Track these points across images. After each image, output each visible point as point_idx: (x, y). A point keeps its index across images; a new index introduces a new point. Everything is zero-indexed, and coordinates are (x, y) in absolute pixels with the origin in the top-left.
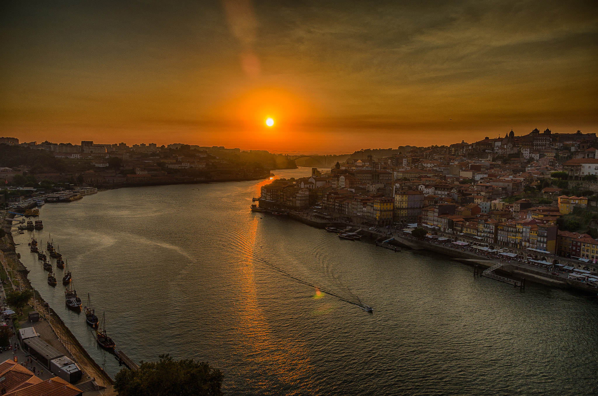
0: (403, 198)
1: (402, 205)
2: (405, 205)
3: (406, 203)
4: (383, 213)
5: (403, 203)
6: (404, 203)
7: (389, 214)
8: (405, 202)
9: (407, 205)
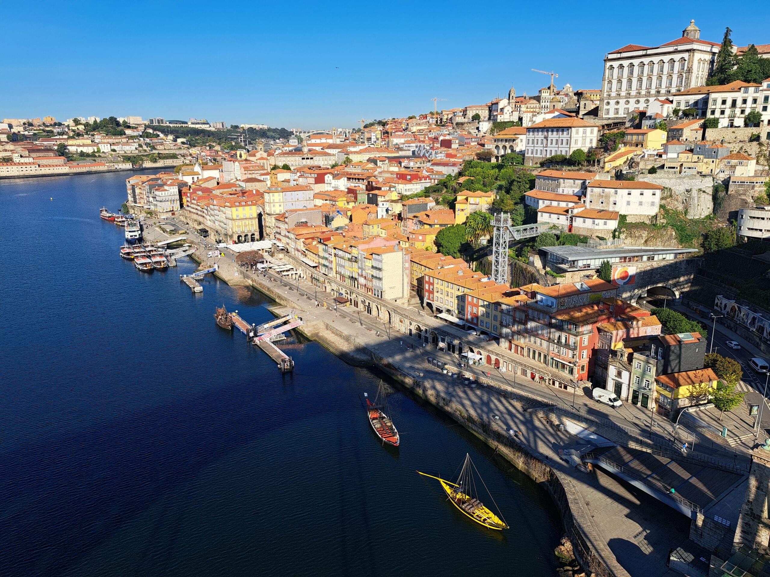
1: (273, 209)
2: (278, 209)
3: (280, 206)
4: (239, 223)
5: (274, 206)
6: (277, 205)
7: (250, 224)
9: (282, 208)
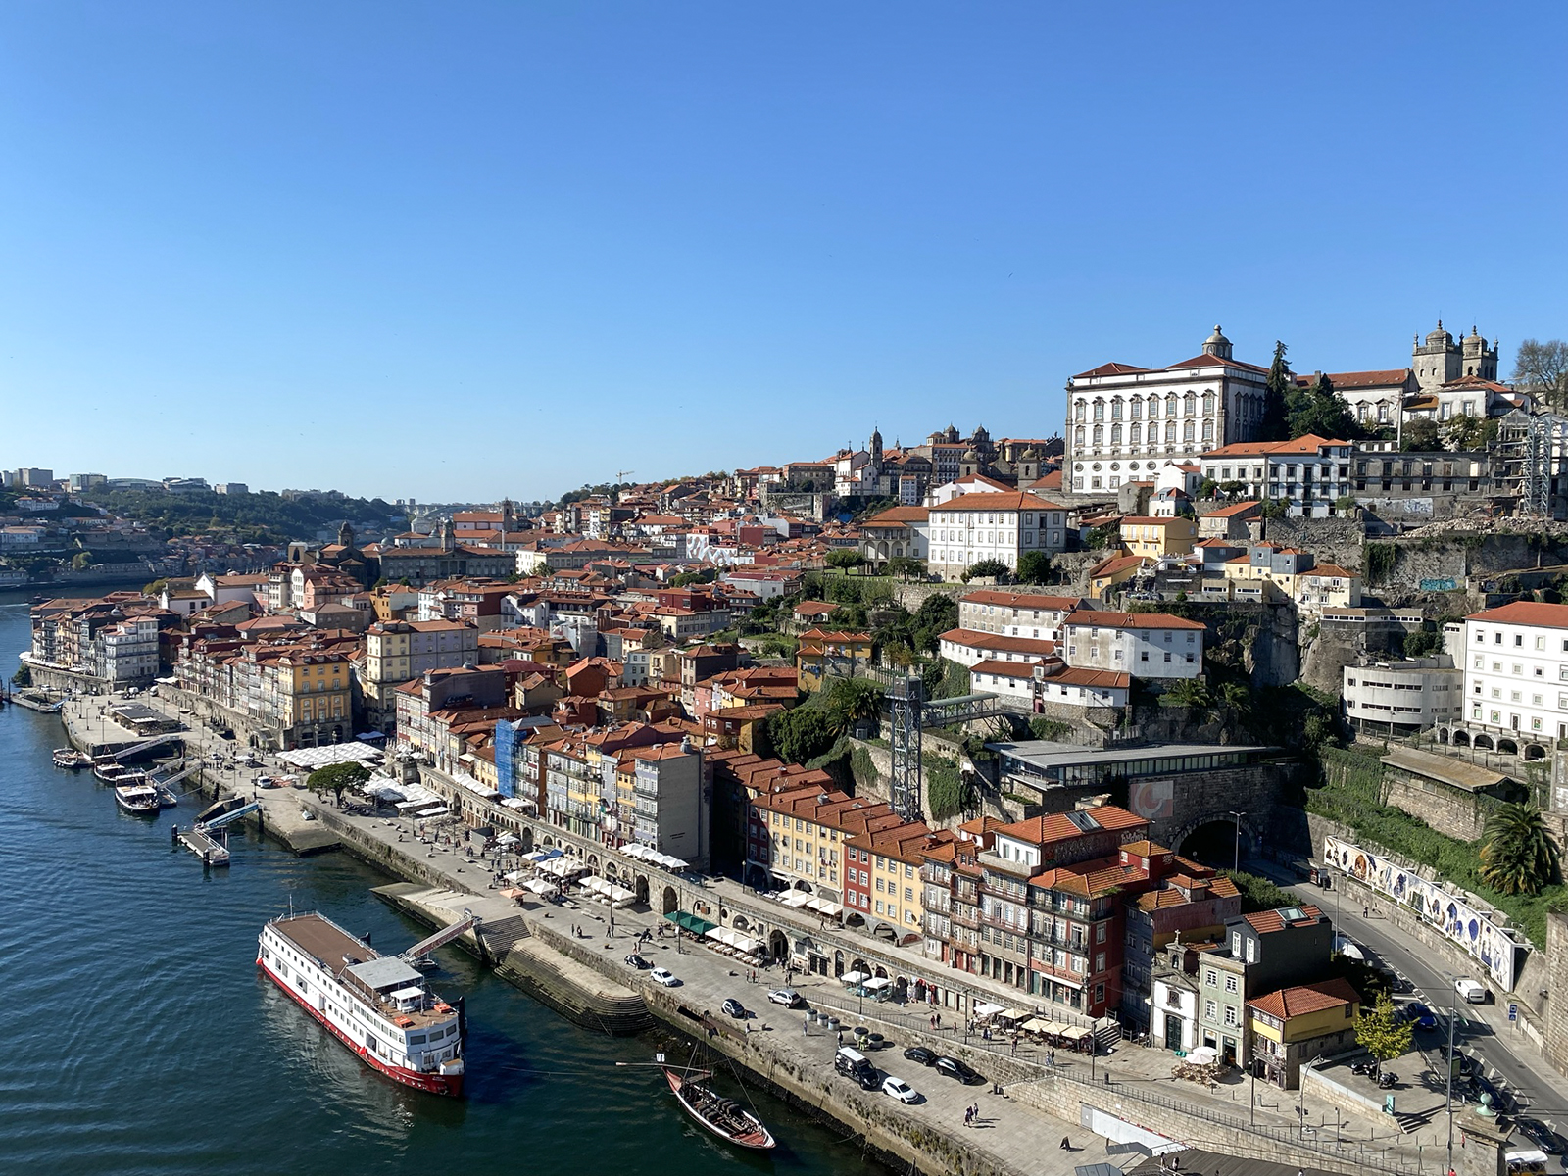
0: (389, 646)
2: (398, 669)
3: (403, 664)
4: (305, 702)
5: (390, 664)
6: (396, 661)
7: (334, 702)
8: (398, 659)
9: (407, 668)
